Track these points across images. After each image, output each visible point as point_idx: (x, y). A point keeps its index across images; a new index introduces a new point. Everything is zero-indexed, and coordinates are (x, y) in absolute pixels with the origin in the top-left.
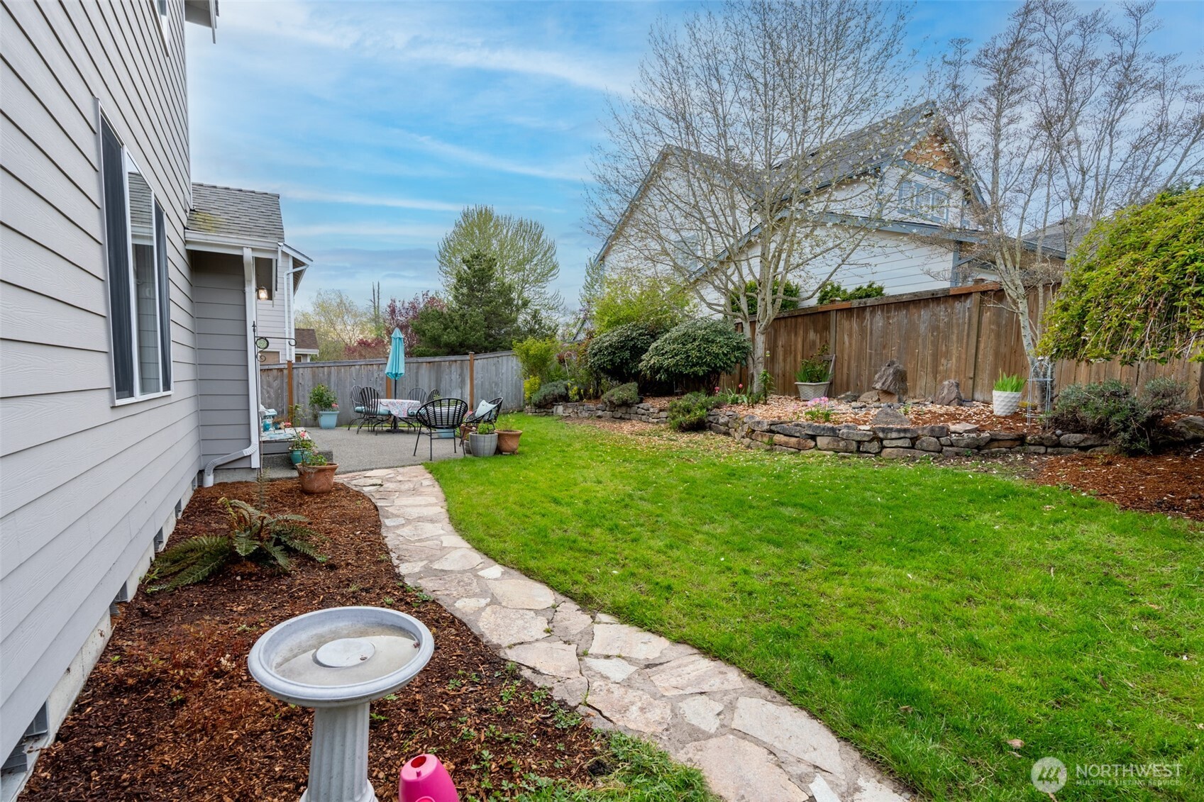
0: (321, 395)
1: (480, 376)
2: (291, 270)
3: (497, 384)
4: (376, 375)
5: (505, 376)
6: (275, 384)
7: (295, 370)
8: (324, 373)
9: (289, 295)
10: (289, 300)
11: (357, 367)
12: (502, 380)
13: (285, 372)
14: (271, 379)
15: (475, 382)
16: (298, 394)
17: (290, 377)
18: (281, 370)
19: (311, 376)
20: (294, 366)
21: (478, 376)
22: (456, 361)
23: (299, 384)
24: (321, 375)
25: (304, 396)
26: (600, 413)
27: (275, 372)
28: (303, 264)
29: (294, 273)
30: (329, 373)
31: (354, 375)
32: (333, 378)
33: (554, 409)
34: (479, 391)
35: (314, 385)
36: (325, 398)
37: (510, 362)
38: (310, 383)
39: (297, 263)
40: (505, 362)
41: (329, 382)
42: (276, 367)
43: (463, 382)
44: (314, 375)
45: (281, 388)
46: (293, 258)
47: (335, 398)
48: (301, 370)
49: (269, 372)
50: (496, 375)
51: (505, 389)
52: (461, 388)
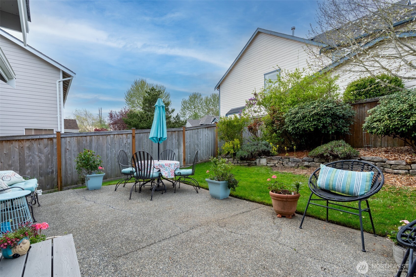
0: (88, 160)
1: (188, 141)
2: (61, 79)
3: (198, 146)
4: (125, 142)
5: (202, 140)
6: (46, 151)
7: (63, 139)
8: (87, 140)
9: (60, 105)
10: (60, 108)
11: (112, 136)
12: (200, 142)
13: (55, 140)
14: (42, 146)
15: (186, 144)
16: (65, 157)
17: (59, 144)
18: (51, 139)
19: (76, 143)
20: (62, 136)
21: (187, 140)
22: (175, 131)
23: (66, 149)
24: (84, 142)
25: (70, 159)
26: (306, 163)
27: (46, 141)
28: (69, 76)
29: (64, 82)
30: (91, 141)
31: (109, 141)
32: (94, 144)
33: (257, 161)
34: (188, 150)
35: (79, 150)
36: (91, 162)
37: (204, 132)
38: (76, 149)
39: (65, 75)
40: (201, 132)
41: (91, 147)
42: (47, 137)
43: (179, 144)
44: (79, 143)
45: (52, 153)
46: (63, 71)
47: (100, 161)
48: (68, 138)
49: (41, 141)
50: (197, 140)
51: (202, 148)
52: (178, 149)
